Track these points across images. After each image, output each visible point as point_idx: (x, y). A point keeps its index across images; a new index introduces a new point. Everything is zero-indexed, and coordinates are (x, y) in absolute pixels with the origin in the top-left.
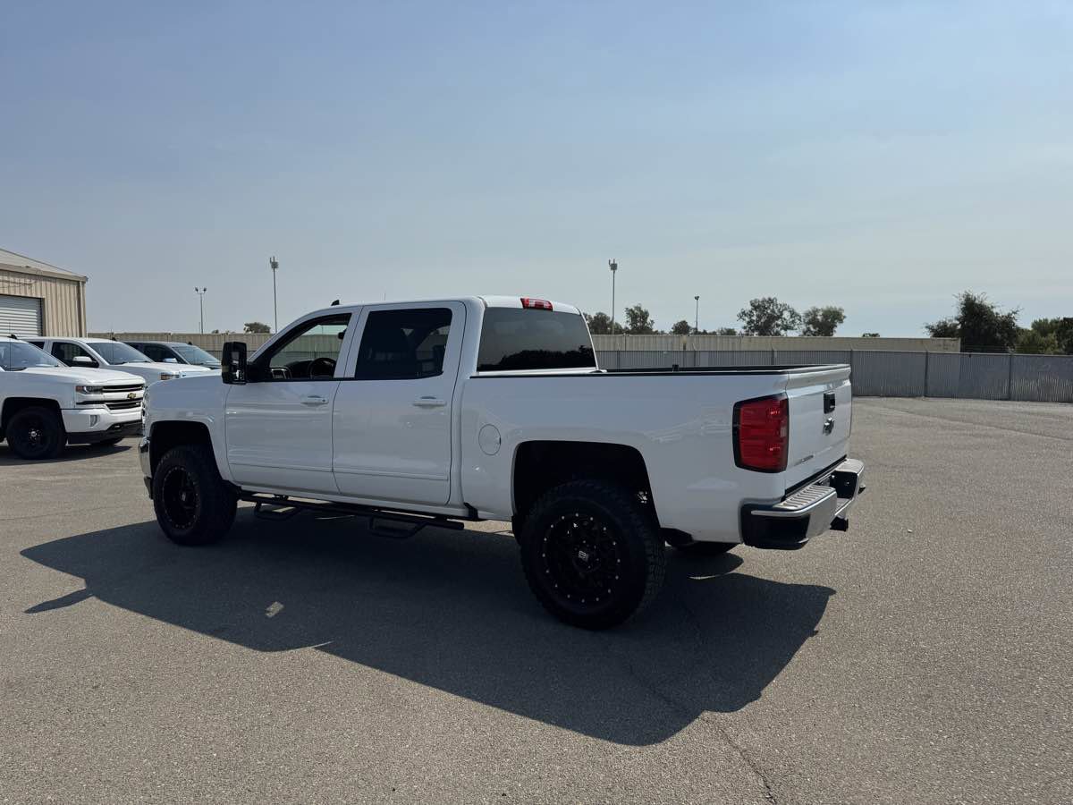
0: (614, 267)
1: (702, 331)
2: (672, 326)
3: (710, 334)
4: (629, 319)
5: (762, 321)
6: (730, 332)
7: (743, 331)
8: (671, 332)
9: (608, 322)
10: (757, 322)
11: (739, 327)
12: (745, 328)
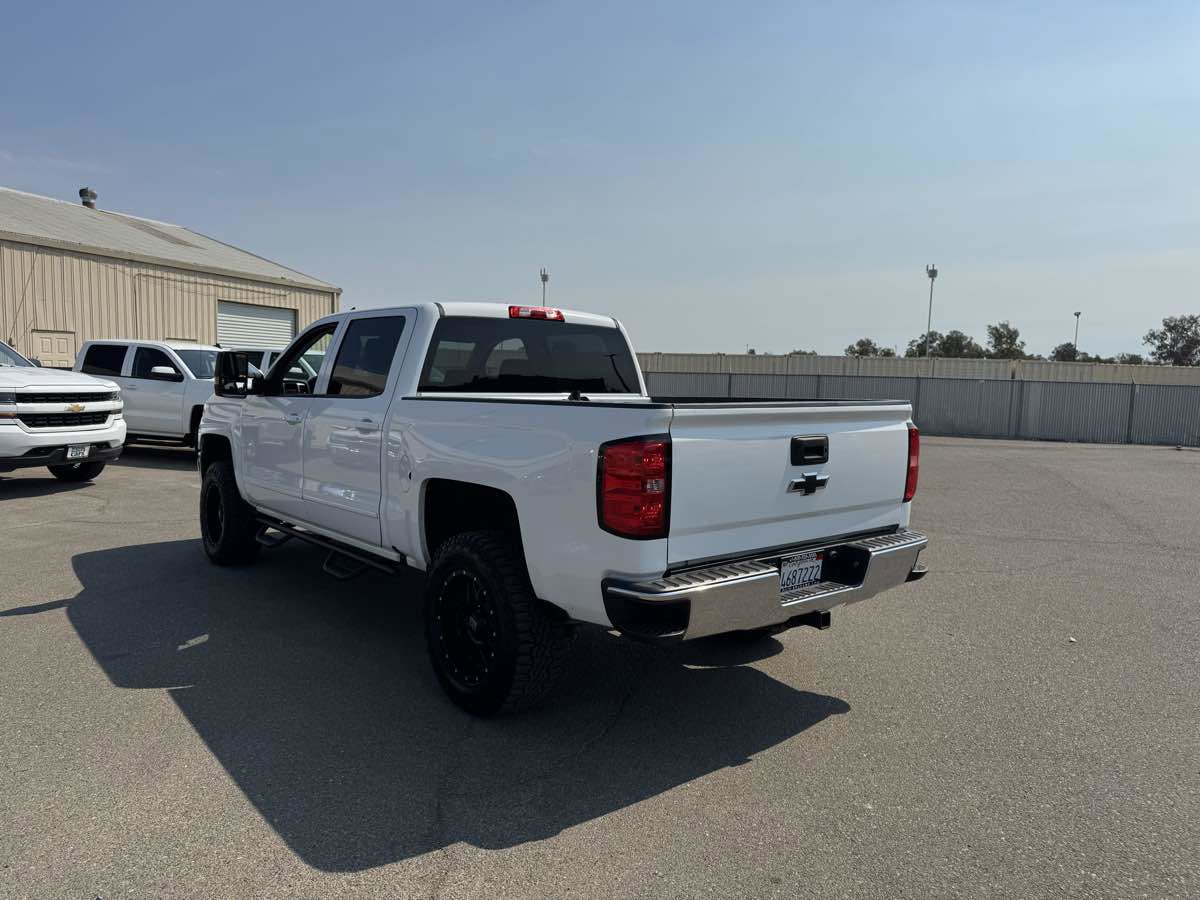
0: (933, 274)
1: (1094, 357)
2: (1053, 349)
3: (1106, 362)
4: (992, 340)
5: (1179, 345)
6: (1135, 360)
7: (1151, 359)
8: (1050, 358)
9: (964, 343)
10: (1172, 346)
11: (1146, 352)
12: (1153, 354)
